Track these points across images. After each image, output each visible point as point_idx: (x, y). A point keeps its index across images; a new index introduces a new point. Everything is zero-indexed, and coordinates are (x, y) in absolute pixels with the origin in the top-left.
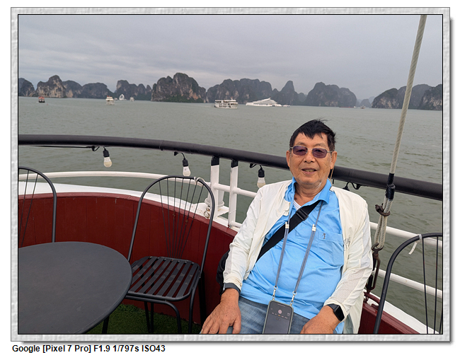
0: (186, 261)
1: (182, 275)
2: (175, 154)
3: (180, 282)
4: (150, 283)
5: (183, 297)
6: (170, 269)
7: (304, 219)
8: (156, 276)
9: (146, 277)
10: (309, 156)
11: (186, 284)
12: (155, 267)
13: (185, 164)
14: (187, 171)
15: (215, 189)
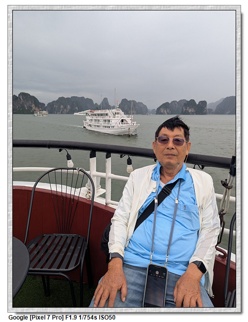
0: (74, 235)
1: (72, 248)
2: (60, 151)
3: (70, 254)
4: (45, 258)
5: (74, 267)
6: (61, 243)
7: (169, 194)
8: (50, 251)
9: (41, 254)
10: (171, 144)
11: (76, 255)
12: (48, 244)
13: (69, 158)
14: (70, 164)
15: (94, 176)
